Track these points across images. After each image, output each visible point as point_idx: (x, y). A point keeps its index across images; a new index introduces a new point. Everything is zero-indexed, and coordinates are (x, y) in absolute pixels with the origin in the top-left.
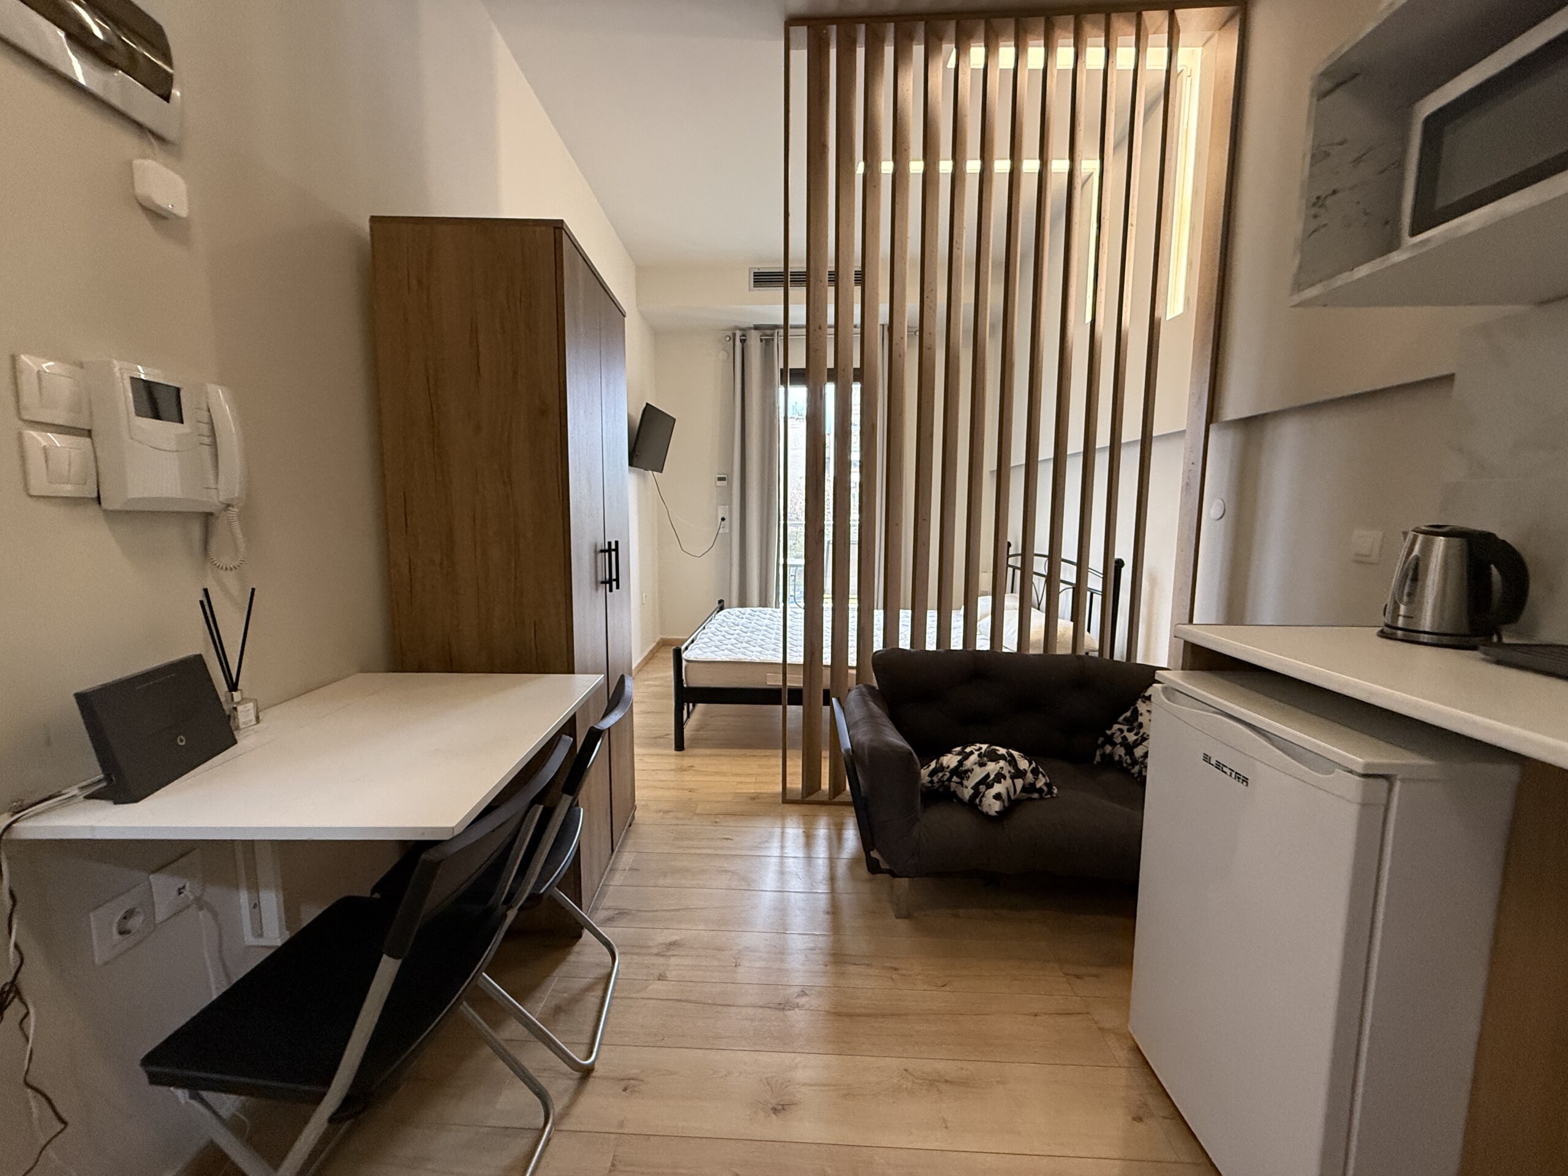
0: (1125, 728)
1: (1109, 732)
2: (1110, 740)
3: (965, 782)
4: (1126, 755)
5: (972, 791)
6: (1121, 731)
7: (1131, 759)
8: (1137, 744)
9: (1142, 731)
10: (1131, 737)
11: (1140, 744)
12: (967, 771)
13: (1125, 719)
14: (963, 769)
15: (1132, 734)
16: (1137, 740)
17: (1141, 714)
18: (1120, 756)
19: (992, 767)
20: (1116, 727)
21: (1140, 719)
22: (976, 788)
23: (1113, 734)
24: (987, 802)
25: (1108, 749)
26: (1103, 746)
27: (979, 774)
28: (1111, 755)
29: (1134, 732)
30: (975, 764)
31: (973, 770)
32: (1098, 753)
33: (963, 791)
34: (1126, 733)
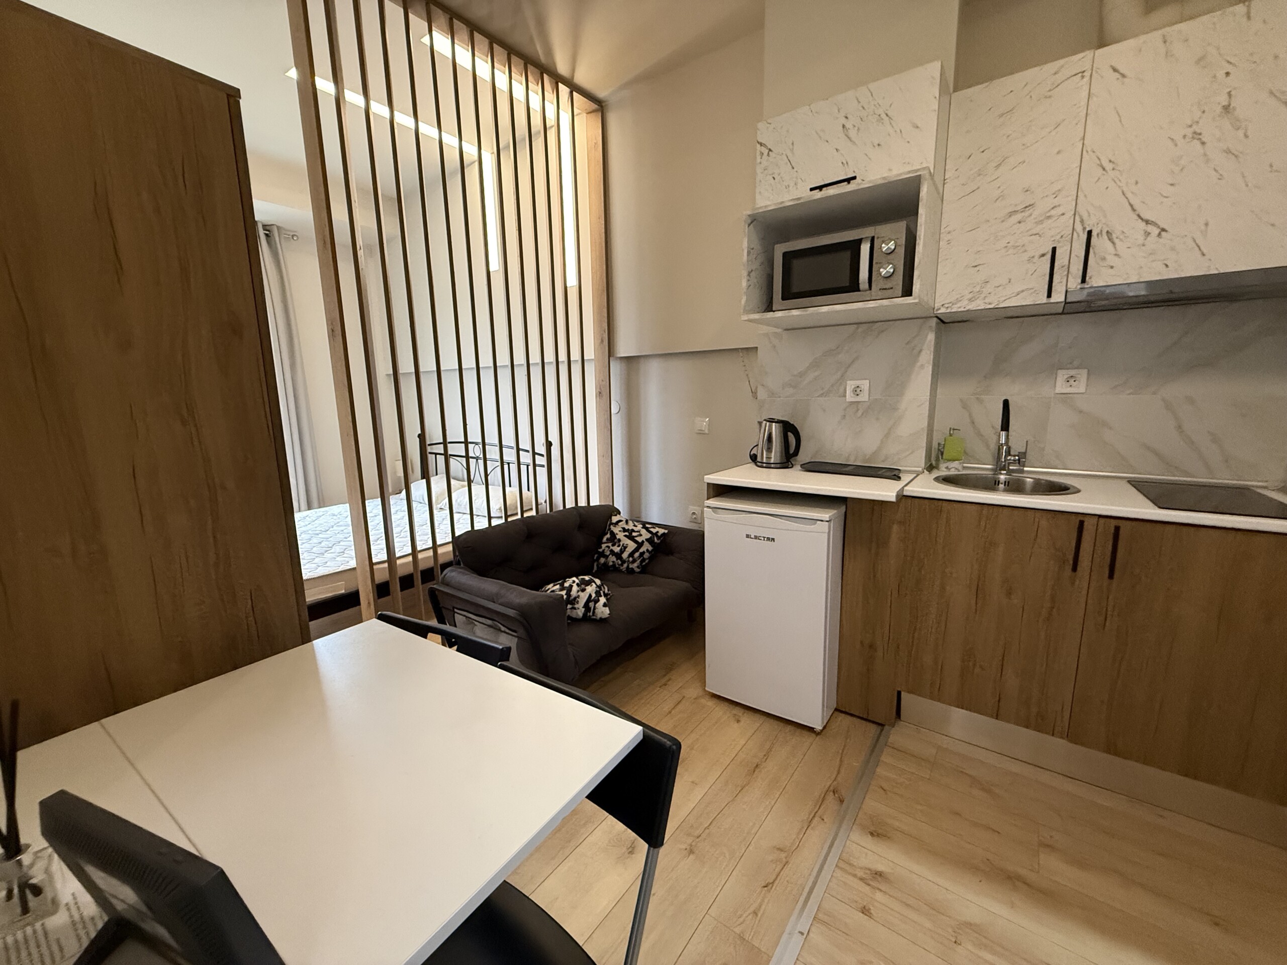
0: (610, 545)
1: (601, 550)
2: (602, 555)
3: (576, 606)
4: (617, 560)
5: (583, 609)
6: (608, 547)
7: (621, 561)
8: (622, 551)
9: (621, 543)
10: (617, 549)
11: (625, 550)
12: (575, 598)
13: (607, 539)
14: (572, 598)
15: (616, 547)
16: (621, 549)
17: (617, 534)
18: (613, 562)
19: (591, 589)
20: (604, 546)
21: (618, 537)
22: (586, 606)
23: (604, 550)
24: (600, 611)
25: (602, 560)
26: (598, 559)
27: (584, 597)
28: (605, 564)
29: (617, 545)
30: (578, 591)
31: (579, 596)
32: (595, 564)
33: (577, 612)
34: (611, 548)
